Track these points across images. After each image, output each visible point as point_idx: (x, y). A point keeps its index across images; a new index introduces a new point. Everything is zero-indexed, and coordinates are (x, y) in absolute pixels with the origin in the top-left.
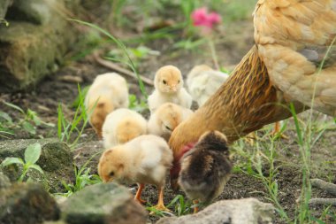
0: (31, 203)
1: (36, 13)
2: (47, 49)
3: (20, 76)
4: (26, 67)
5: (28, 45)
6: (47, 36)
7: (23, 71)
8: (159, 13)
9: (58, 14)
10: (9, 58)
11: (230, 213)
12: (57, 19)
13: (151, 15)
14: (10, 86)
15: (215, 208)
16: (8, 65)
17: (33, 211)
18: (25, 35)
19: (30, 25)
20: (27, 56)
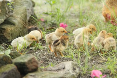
0: (4, 59)
1: (14, 22)
2: (17, 32)
3: (8, 38)
4: (10, 36)
5: (10, 29)
6: (16, 28)
7: (9, 37)
8: (51, 26)
9: (21, 23)
10: (5, 33)
11: (65, 65)
12: (20, 24)
13: (48, 26)
14: (5, 41)
15: (60, 64)
16: (5, 35)
17: (4, 62)
18: (10, 27)
19: (12, 25)
20: (11, 33)
